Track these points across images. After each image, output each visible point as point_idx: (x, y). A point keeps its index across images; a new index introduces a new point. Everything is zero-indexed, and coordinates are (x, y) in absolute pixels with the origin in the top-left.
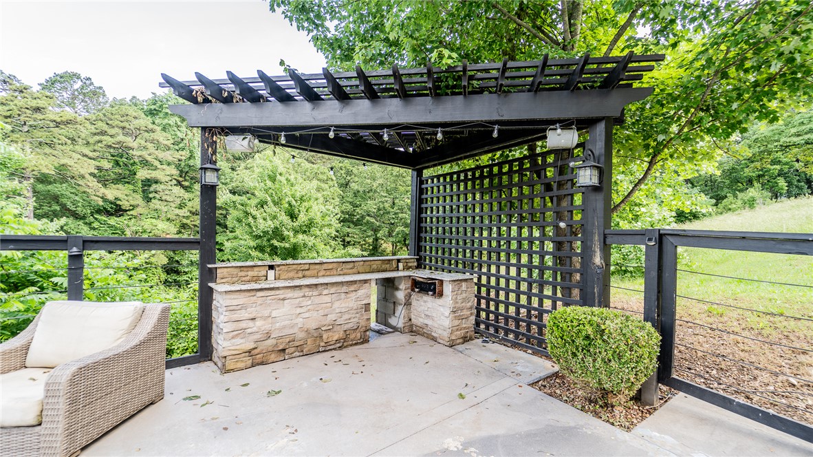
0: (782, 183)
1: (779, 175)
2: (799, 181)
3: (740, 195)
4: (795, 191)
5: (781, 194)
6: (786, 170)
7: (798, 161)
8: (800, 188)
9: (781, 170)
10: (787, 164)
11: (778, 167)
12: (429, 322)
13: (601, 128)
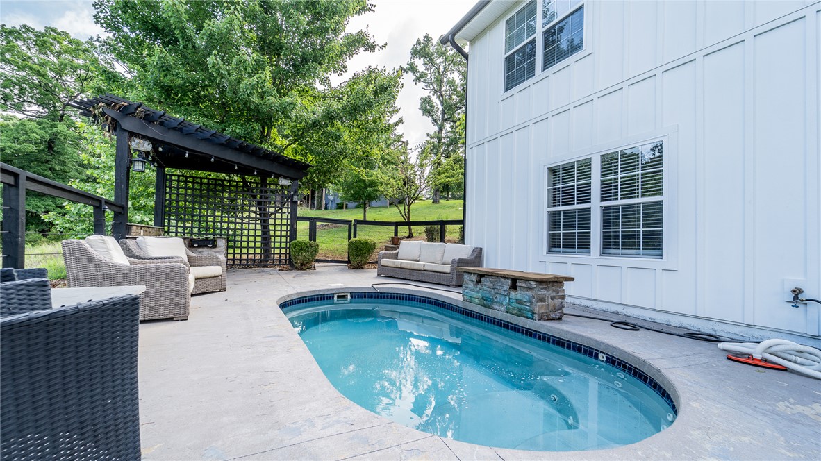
13: (297, 181)
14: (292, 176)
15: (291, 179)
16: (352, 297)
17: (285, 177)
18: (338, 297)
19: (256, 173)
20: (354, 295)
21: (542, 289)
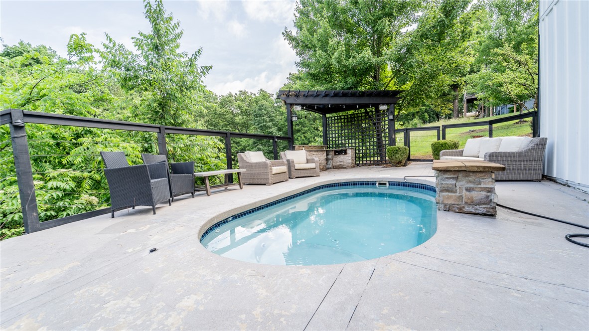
0: (426, 115)
1: (425, 112)
2: (433, 115)
3: (410, 122)
4: (432, 119)
5: (427, 121)
6: (428, 109)
7: (432, 104)
8: (434, 118)
9: (426, 109)
10: (428, 106)
11: (424, 107)
12: (342, 163)
13: (393, 105)
14: (387, 102)
15: (387, 104)
16: (389, 185)
17: (383, 104)
18: (380, 184)
19: (358, 107)
20: (391, 184)
21: (447, 178)
